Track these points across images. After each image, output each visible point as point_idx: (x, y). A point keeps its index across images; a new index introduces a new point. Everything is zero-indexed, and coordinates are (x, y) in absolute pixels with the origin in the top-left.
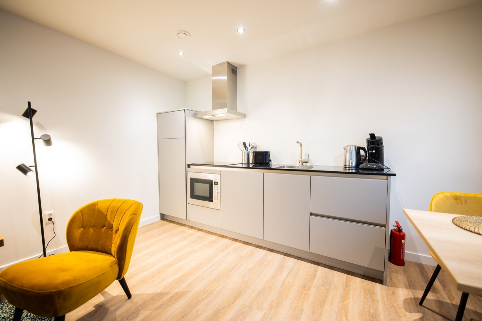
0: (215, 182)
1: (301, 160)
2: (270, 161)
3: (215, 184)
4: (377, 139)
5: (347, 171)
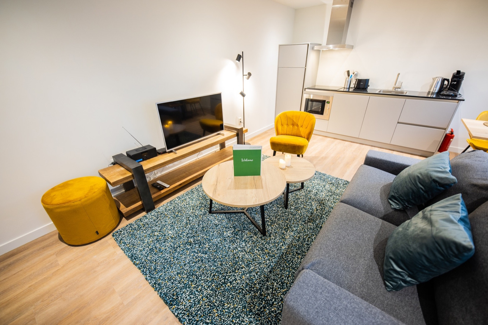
0: (327, 102)
1: (395, 86)
2: (369, 86)
3: (327, 103)
4: (461, 74)
5: (429, 96)
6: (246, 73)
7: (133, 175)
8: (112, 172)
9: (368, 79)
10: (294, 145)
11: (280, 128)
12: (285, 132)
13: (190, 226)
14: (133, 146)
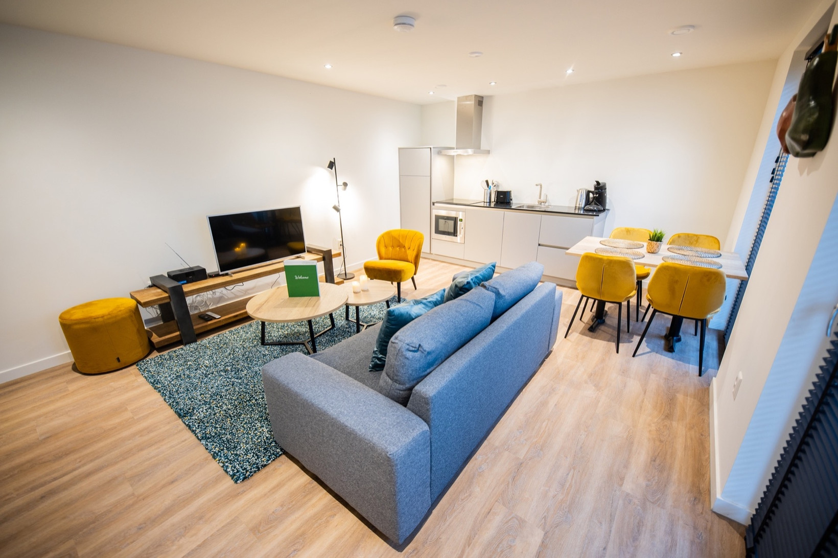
0: (460, 219)
1: (540, 200)
2: (511, 200)
3: (459, 221)
4: (601, 185)
5: (577, 212)
6: (340, 182)
7: (169, 296)
8: (145, 294)
9: (510, 190)
10: (389, 269)
11: (383, 250)
12: (390, 256)
13: (232, 356)
14: (178, 266)
